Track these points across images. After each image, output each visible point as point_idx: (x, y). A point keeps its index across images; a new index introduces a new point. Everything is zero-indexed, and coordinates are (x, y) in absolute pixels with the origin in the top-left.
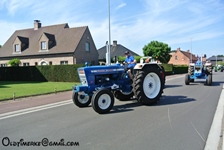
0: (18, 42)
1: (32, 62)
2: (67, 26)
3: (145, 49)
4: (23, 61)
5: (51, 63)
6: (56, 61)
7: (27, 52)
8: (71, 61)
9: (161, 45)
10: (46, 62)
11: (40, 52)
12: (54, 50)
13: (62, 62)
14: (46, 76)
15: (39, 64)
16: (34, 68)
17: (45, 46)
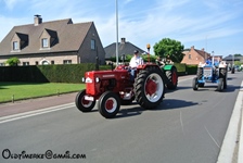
0: (17, 39)
1: (32, 62)
2: (70, 21)
3: (156, 48)
4: (22, 60)
5: (53, 62)
6: (59, 60)
7: (26, 50)
8: (74, 60)
9: (174, 43)
10: (48, 61)
11: (41, 50)
12: (56, 48)
13: (65, 61)
14: (47, 77)
15: (40, 63)
16: (35, 68)
17: (47, 43)
